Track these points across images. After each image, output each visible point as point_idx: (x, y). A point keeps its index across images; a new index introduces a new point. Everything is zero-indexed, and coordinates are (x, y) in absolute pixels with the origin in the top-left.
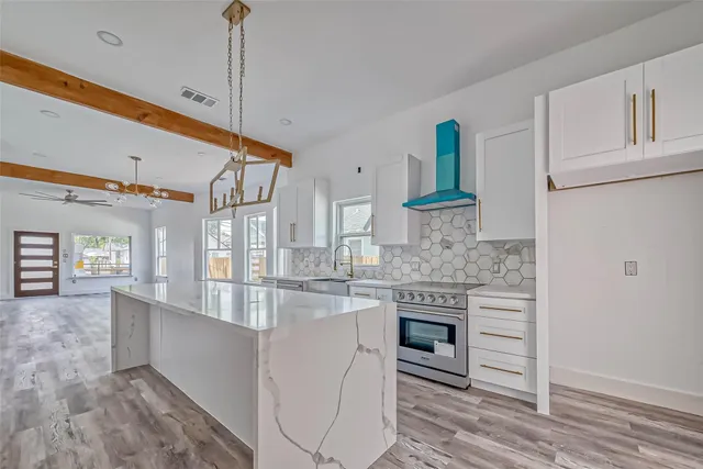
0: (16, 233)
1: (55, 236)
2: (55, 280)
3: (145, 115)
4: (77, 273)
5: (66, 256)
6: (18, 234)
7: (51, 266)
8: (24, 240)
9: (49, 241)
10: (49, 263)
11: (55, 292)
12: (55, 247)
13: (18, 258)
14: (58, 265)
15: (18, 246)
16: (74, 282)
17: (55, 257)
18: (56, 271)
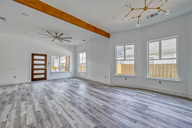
0: (32, 54)
1: (45, 56)
2: (45, 74)
4: (53, 71)
5: (49, 64)
6: (33, 55)
7: (44, 68)
8: (35, 57)
9: (43, 58)
10: (43, 67)
11: (45, 79)
12: (45, 60)
13: (33, 64)
14: (46, 67)
15: (33, 60)
16: (52, 74)
17: (45, 64)
18: (46, 70)
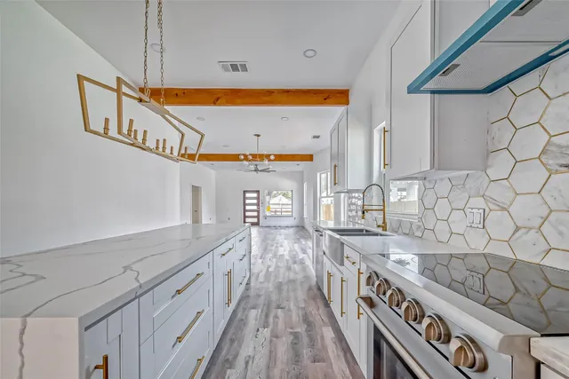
1: (258, 192)
2: (258, 217)
3: (218, 99)
4: (267, 213)
5: (262, 203)
6: (245, 192)
8: (248, 195)
9: (256, 195)
10: (256, 208)
11: (258, 224)
12: (258, 198)
14: (259, 208)
15: (245, 198)
16: (266, 219)
17: (258, 205)
18: (258, 212)
